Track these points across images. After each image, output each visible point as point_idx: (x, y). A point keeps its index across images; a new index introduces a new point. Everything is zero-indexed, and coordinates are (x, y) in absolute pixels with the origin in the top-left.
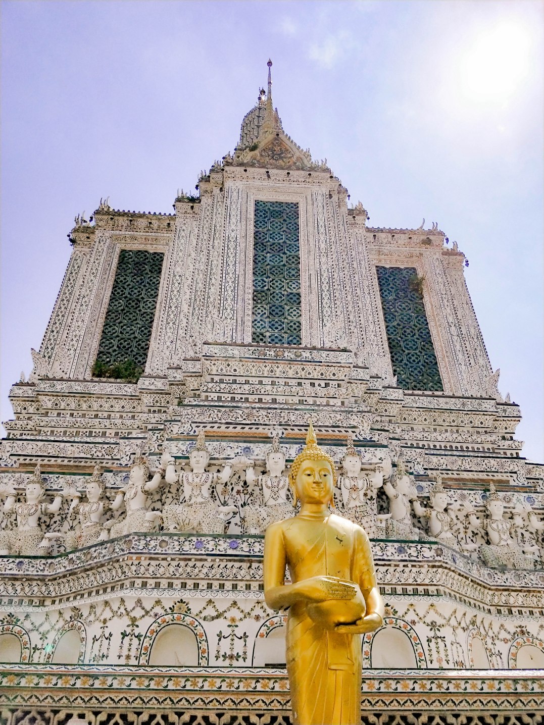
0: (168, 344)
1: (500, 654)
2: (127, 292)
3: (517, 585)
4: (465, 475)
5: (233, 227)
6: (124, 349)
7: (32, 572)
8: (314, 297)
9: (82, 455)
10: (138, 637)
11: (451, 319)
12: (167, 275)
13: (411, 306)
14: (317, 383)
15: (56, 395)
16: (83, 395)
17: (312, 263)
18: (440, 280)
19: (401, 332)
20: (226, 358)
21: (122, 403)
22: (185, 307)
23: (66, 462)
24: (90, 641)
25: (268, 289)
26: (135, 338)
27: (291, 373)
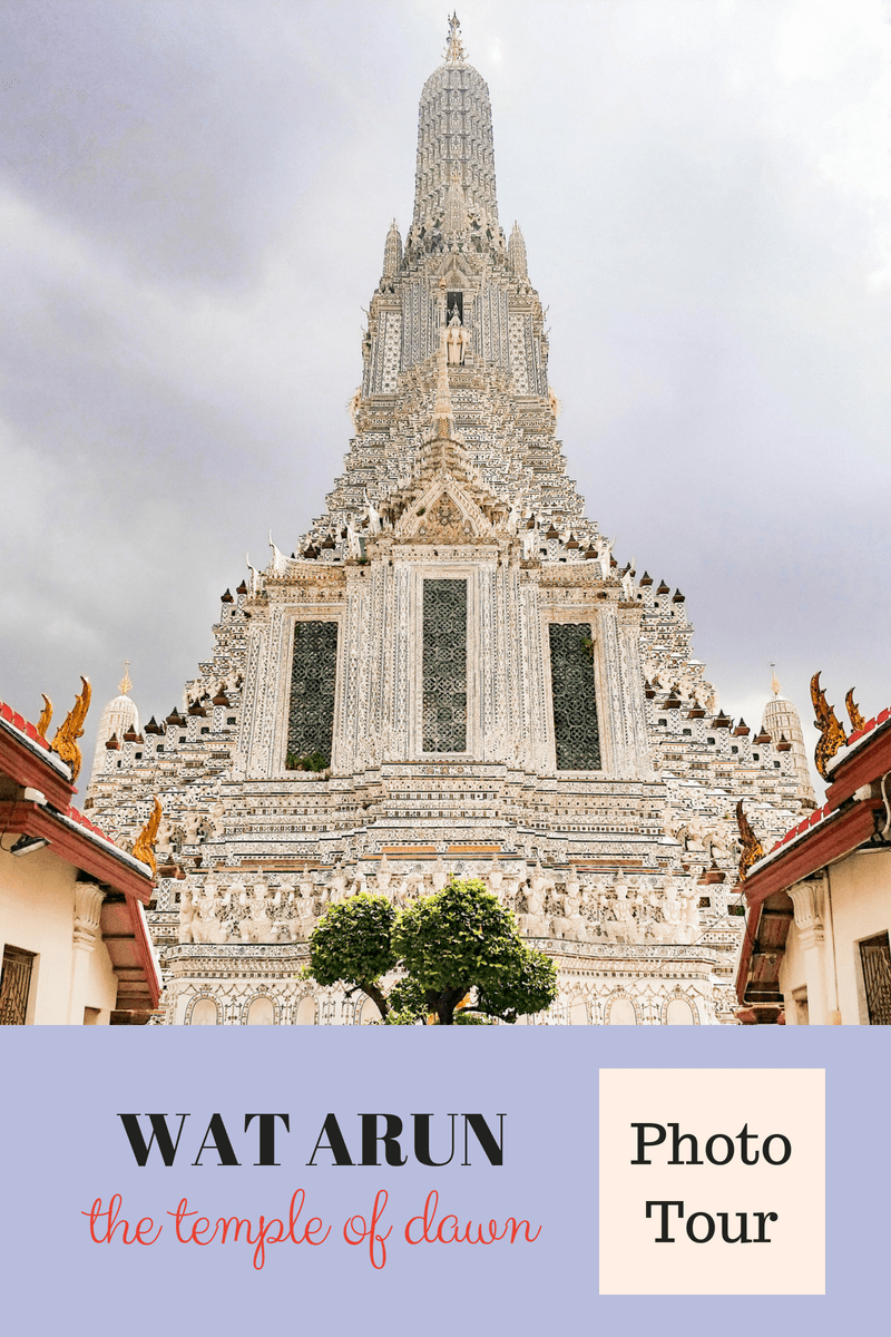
0: (350, 738)
1: (599, 1005)
2: (306, 672)
3: (621, 956)
4: (604, 858)
5: (403, 624)
6: (309, 737)
7: (272, 955)
8: (477, 699)
9: (290, 852)
10: (352, 1004)
11: (615, 692)
12: (343, 652)
13: (580, 673)
14: (476, 794)
15: (260, 795)
16: (283, 794)
17: (476, 661)
18: (611, 644)
19: (567, 704)
20: (401, 777)
21: (316, 799)
22: (362, 696)
23: (278, 858)
24: (321, 1005)
25: (437, 691)
26: (319, 724)
27: (455, 788)
